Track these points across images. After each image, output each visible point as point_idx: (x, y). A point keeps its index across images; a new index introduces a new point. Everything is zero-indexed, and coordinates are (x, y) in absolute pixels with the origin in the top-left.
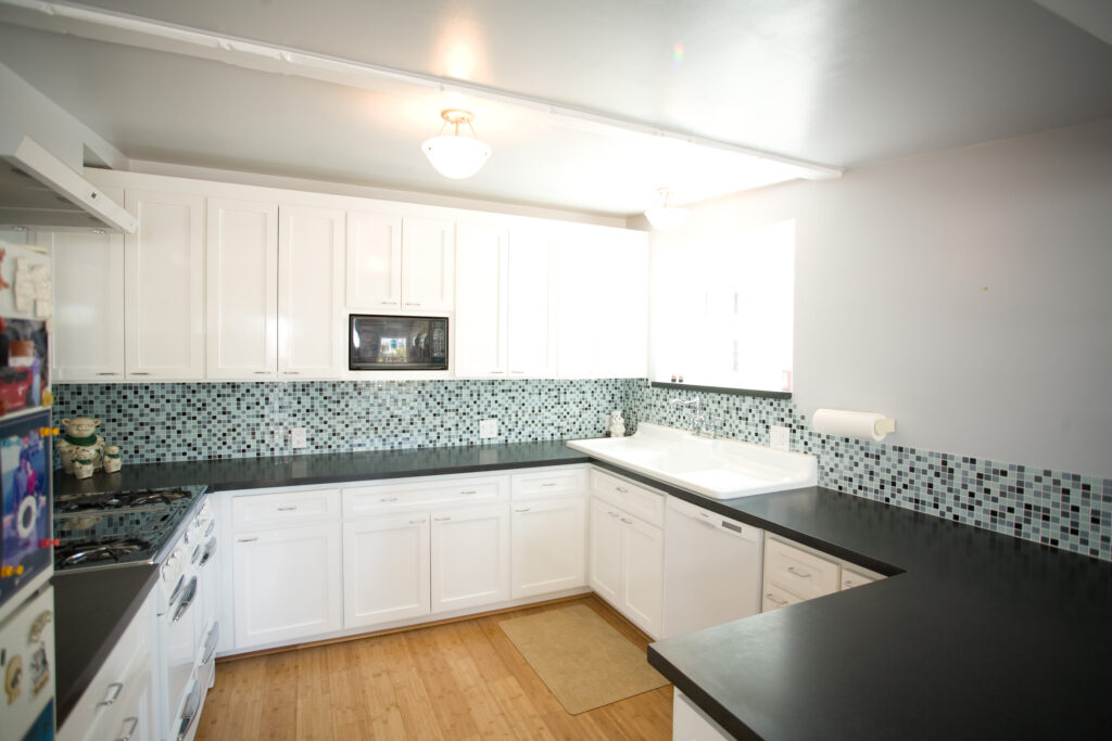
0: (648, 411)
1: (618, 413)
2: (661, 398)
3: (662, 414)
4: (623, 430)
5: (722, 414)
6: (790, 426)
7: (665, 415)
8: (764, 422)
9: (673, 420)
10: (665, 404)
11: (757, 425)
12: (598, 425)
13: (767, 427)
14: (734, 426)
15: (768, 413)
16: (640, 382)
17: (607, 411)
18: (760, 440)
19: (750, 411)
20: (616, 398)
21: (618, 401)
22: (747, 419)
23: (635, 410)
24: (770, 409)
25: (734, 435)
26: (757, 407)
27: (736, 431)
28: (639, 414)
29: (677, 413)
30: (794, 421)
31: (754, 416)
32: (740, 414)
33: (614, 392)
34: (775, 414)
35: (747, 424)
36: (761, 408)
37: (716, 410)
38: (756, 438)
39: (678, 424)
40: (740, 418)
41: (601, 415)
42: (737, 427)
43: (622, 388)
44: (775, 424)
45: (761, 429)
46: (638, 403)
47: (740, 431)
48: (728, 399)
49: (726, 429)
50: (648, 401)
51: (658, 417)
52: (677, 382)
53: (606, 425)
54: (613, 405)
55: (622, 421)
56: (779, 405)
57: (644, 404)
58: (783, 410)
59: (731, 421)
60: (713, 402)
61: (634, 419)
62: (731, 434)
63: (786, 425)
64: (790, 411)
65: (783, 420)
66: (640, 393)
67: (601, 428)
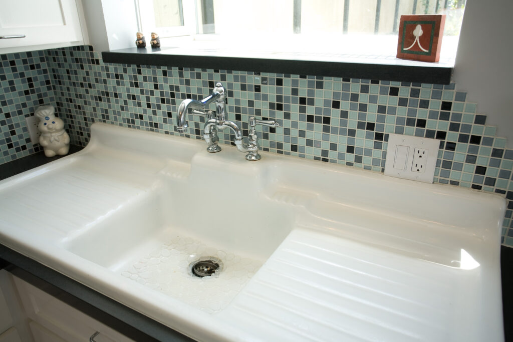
0: (103, 105)
1: (48, 112)
2: (127, 80)
3: (133, 109)
4: (65, 138)
5: (266, 111)
6: (441, 135)
7: (139, 111)
8: (371, 126)
9: (159, 118)
10: (135, 91)
11: (352, 133)
12: (14, 139)
13: (379, 136)
14: (294, 133)
15: (382, 109)
16: (78, 55)
17: (26, 111)
18: (359, 159)
19: (336, 105)
20: (36, 85)
21: (44, 89)
22: (327, 120)
23: (80, 102)
24: (390, 101)
25: (294, 148)
26: (355, 97)
27: (301, 142)
28: (88, 110)
29: (164, 107)
30: (454, 127)
31: (344, 114)
32: (310, 110)
33: (30, 73)
34: (403, 112)
35: (326, 129)
36: (363, 98)
37: (251, 103)
38: (351, 157)
39: (169, 127)
40: (310, 118)
41: (15, 120)
42: (302, 134)
43: (44, 65)
44: (399, 131)
45: (363, 140)
46: (81, 91)
47: (310, 143)
48: (279, 82)
49: (278, 137)
50: (101, 87)
51: (126, 115)
52: (149, 50)
53: (31, 134)
54: (34, 97)
55: (59, 124)
56: (415, 93)
57: (93, 92)
58: (424, 104)
59: (287, 123)
60: (243, 87)
61: (80, 118)
62: (287, 147)
63: (430, 134)
64: (447, 106)
65: (422, 123)
66: (81, 74)
67: (22, 143)
